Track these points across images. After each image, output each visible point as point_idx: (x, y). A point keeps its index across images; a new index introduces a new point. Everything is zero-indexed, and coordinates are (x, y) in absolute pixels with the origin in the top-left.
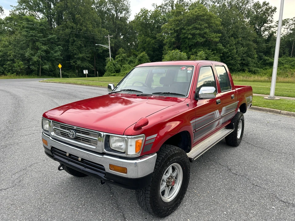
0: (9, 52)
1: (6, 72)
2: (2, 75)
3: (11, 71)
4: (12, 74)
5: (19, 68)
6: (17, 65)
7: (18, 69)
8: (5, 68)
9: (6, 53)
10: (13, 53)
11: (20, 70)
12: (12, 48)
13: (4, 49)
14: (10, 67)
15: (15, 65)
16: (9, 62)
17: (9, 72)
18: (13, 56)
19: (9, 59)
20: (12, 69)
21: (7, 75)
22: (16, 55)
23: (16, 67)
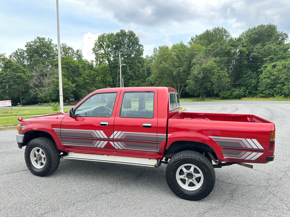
0: (281, 75)
1: (275, 95)
2: (271, 97)
3: (280, 93)
4: (281, 96)
5: (288, 90)
6: (286, 88)
7: (286, 92)
8: (275, 91)
9: (278, 77)
10: (285, 76)
11: (289, 92)
12: (285, 71)
13: (278, 73)
14: (280, 89)
15: (285, 87)
16: (279, 85)
17: (278, 94)
18: (284, 79)
19: (279, 82)
20: (281, 92)
21: (275, 97)
22: (287, 78)
23: (285, 89)
